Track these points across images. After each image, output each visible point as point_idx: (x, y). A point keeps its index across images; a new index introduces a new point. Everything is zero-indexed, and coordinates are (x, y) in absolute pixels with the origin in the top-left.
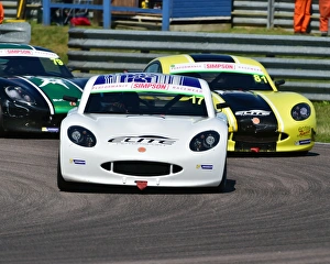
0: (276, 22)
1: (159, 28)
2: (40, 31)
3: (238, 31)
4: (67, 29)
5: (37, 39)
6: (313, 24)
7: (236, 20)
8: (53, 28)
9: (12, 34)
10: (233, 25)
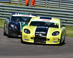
0: (20, 3)
3: (11, 5)
6: (29, 4)
7: (11, 2)
10: (10, 3)
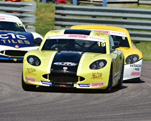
1: (101, 5)
2: (41, 6)
4: (54, 5)
5: (40, 10)
8: (48, 4)
9: (26, 7)
